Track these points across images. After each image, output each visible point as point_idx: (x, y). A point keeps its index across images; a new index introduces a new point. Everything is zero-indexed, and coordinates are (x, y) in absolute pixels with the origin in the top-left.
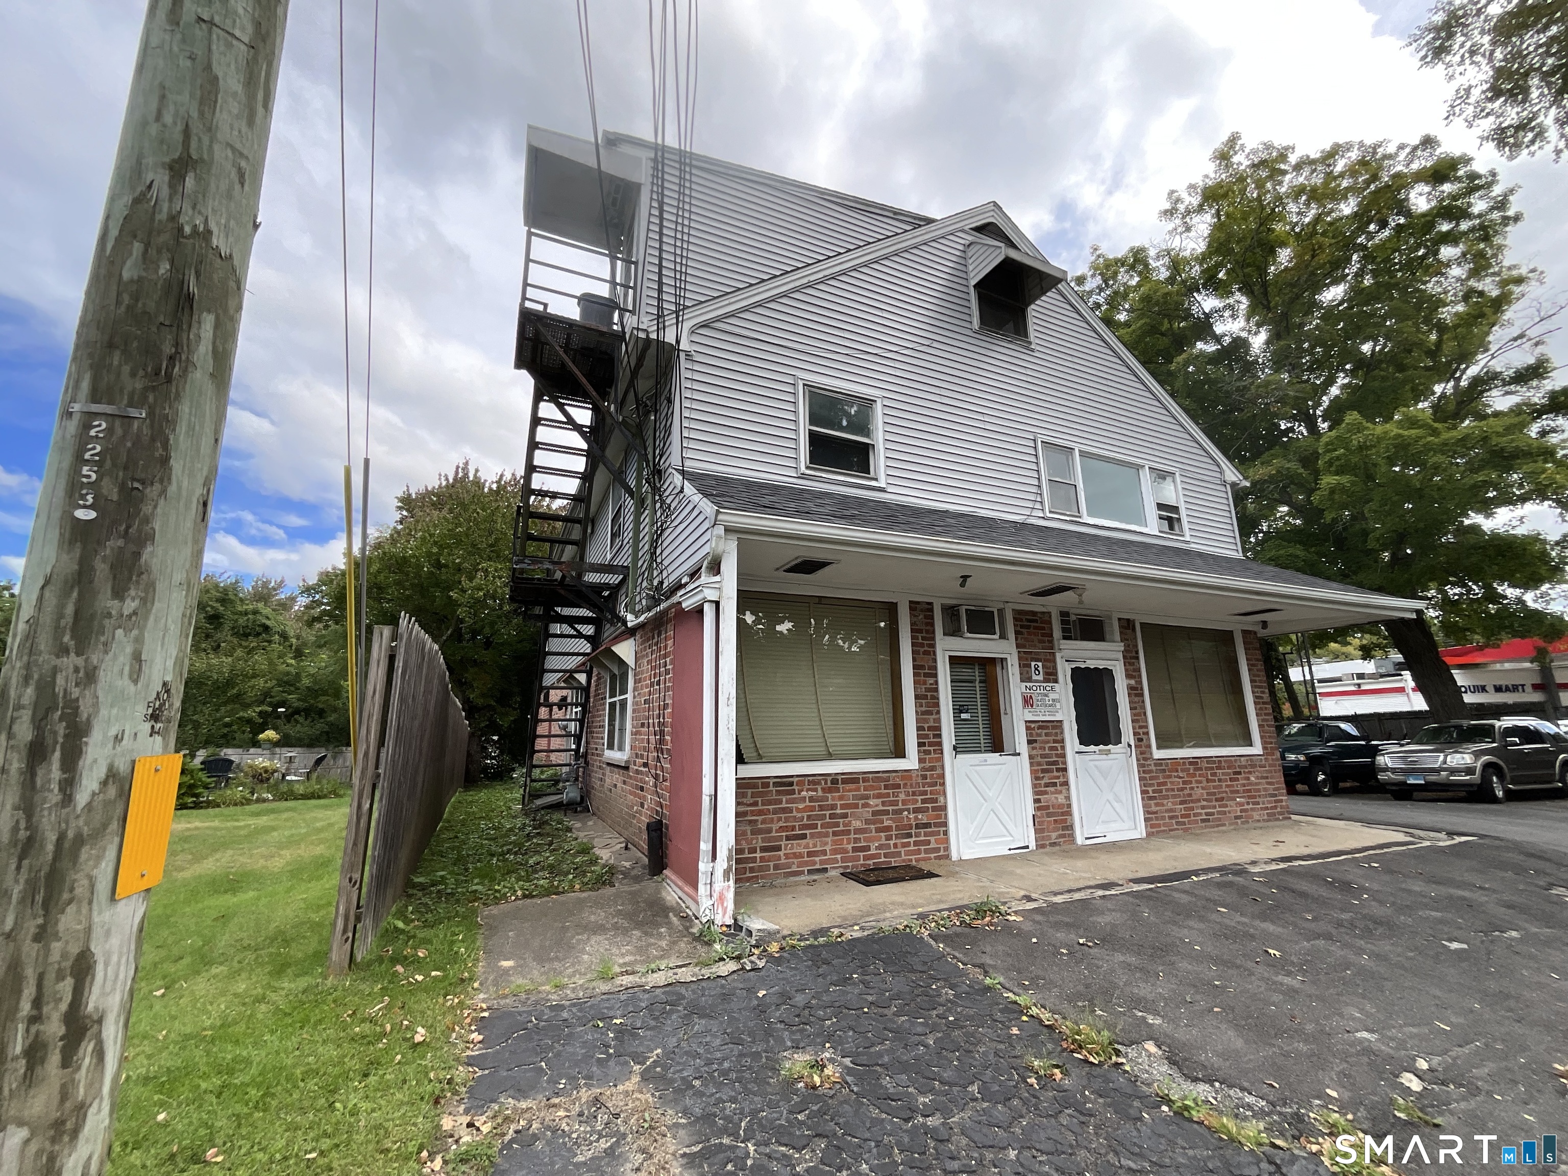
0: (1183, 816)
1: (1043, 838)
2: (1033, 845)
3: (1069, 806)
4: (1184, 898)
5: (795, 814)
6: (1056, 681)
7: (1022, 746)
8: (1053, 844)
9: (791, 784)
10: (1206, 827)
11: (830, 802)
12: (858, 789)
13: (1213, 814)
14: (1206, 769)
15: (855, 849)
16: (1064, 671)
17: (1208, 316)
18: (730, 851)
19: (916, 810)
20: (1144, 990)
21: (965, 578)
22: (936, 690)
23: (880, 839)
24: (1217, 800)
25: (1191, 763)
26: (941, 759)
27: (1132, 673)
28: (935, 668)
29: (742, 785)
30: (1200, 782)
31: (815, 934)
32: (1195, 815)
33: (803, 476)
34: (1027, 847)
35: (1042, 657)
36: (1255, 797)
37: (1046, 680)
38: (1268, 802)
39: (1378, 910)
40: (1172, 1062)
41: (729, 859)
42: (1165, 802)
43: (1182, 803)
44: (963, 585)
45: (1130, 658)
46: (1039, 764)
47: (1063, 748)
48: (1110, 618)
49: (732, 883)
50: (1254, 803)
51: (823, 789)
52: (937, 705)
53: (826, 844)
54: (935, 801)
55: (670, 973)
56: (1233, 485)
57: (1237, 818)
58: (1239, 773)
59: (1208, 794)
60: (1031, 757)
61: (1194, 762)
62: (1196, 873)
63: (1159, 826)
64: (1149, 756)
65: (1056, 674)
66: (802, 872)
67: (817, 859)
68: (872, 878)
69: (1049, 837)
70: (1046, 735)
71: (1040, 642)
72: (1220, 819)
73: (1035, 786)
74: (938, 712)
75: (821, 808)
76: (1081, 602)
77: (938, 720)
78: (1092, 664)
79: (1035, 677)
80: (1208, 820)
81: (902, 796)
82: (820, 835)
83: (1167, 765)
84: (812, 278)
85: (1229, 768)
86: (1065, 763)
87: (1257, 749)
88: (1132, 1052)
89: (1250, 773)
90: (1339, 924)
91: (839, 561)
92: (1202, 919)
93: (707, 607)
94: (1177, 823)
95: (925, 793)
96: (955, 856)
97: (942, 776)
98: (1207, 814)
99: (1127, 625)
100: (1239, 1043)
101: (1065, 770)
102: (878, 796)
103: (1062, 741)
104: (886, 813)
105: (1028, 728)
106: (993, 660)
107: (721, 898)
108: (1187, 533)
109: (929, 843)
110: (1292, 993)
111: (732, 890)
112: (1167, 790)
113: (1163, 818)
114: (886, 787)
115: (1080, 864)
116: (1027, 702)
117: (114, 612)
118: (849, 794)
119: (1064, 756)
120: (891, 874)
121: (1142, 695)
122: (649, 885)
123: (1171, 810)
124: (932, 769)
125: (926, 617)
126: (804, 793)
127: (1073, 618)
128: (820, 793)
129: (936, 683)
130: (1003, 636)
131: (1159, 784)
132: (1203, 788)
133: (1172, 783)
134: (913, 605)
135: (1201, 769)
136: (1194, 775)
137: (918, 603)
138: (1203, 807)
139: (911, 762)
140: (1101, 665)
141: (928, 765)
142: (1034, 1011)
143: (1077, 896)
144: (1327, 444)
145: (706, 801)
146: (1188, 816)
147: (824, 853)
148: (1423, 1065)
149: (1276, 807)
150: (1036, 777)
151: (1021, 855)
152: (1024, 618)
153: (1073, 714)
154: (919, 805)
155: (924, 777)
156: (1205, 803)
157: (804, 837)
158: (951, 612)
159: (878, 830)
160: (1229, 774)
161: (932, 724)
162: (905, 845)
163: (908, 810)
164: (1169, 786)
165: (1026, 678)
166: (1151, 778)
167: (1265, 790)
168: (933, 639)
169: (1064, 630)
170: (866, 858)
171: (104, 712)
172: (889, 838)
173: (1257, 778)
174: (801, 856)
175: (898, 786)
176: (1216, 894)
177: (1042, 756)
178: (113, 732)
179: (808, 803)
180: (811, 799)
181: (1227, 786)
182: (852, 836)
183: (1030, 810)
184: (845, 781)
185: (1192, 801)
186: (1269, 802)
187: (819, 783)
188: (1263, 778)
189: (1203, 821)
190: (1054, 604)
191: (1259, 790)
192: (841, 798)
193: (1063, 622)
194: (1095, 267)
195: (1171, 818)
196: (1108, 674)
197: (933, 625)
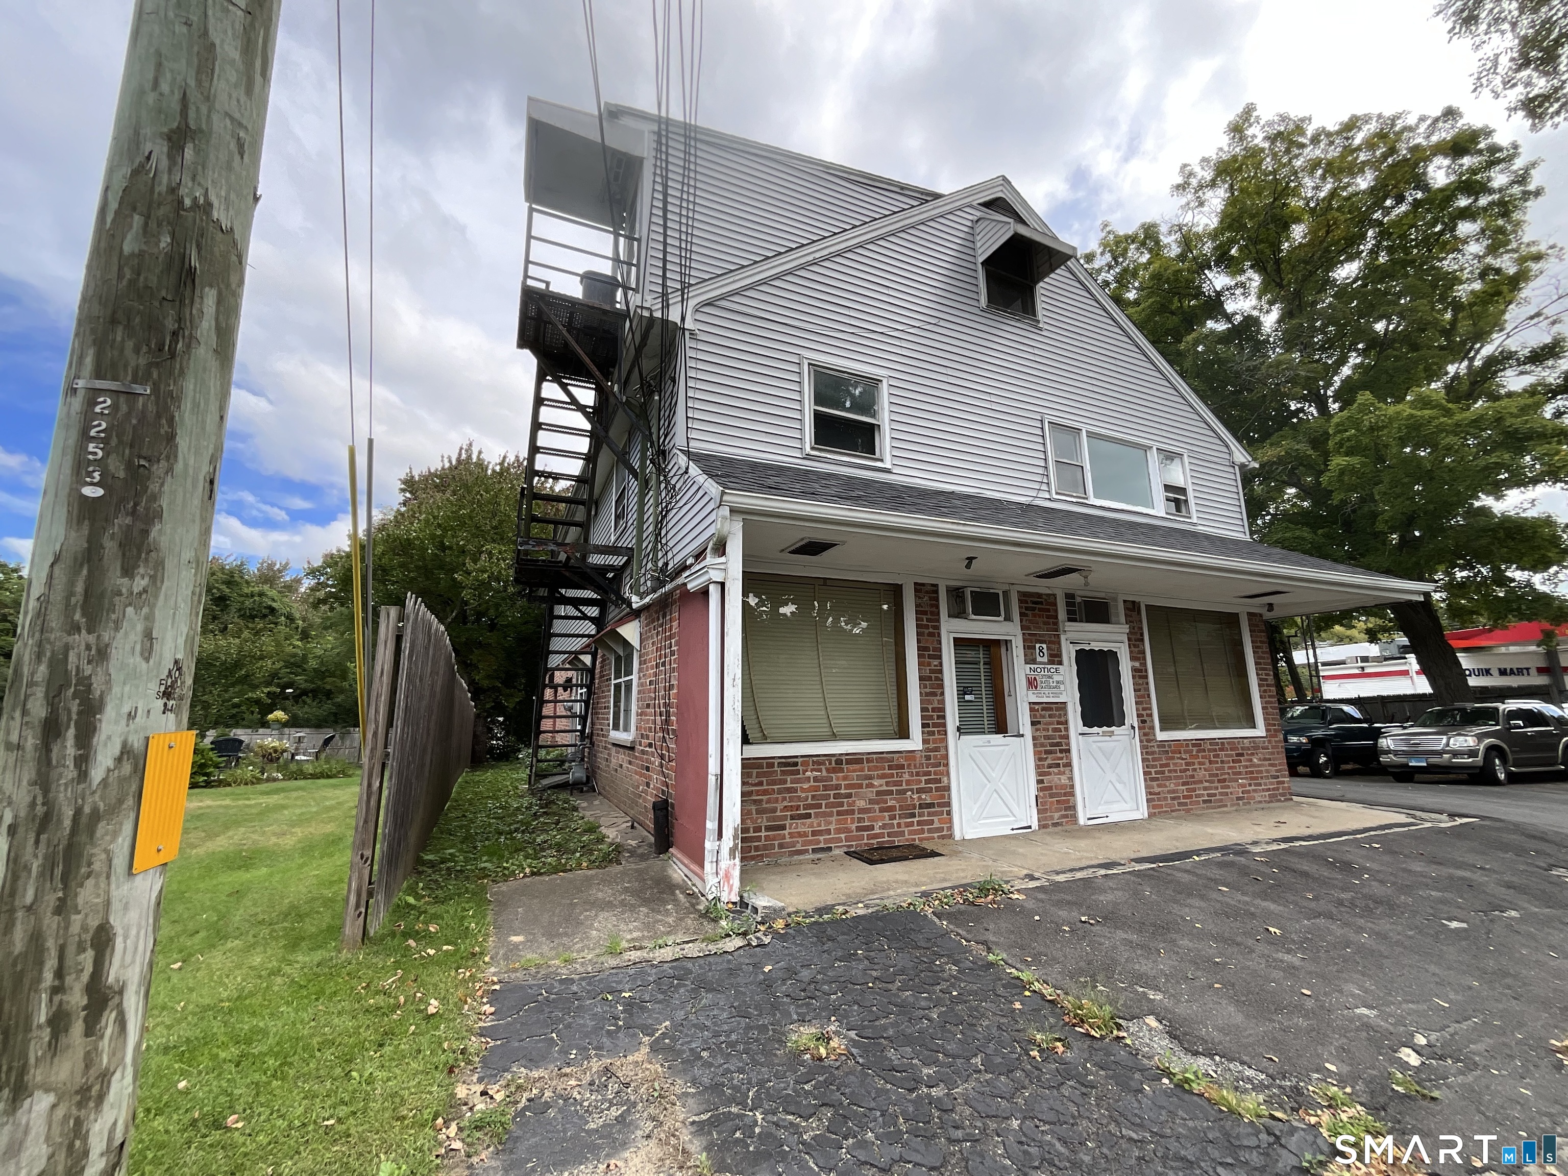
0: (1185, 797)
1: (1046, 819)
2: (1035, 826)
3: (1072, 787)
4: (1185, 878)
5: (799, 794)
6: (1060, 663)
7: (1026, 728)
8: (1055, 825)
9: (796, 764)
10: (1208, 808)
11: (834, 782)
12: (862, 770)
13: (1215, 795)
14: (1210, 750)
15: (859, 829)
16: (1069, 653)
17: (1219, 294)
18: (736, 829)
19: (919, 791)
20: (1144, 966)
21: (970, 559)
22: (941, 671)
23: (883, 818)
24: (1219, 781)
25: (1194, 745)
26: (945, 740)
27: (1137, 655)
28: (940, 650)
29: (748, 765)
30: (1203, 764)
31: (820, 911)
32: (1197, 796)
33: (808, 457)
34: (1030, 827)
35: (1047, 638)
36: (1257, 778)
37: (1051, 662)
38: (1270, 784)
39: (1377, 889)
40: (1173, 1036)
41: (735, 837)
42: (1167, 783)
43: (1184, 784)
44: (968, 566)
45: (1135, 641)
46: (1042, 745)
47: (1067, 729)
48: (1115, 600)
49: (737, 861)
50: (1256, 785)
51: (828, 770)
52: (942, 686)
53: (831, 823)
54: (939, 781)
55: (678, 949)
56: (1242, 466)
57: (1238, 799)
58: (1242, 755)
59: (1210, 775)
60: (1034, 738)
61: (1198, 743)
62: (1198, 853)
63: (1161, 806)
64: (1152, 737)
65: (1060, 655)
66: (807, 851)
67: (821, 838)
68: (876, 856)
69: (1052, 818)
70: (1050, 716)
71: (1045, 623)
72: (1221, 800)
73: (1038, 767)
74: (942, 694)
75: (826, 788)
76: (1086, 584)
77: (943, 702)
78: (1096, 646)
79: (1039, 659)
80: (1210, 801)
81: (906, 777)
82: (824, 814)
83: (1170, 746)
84: (817, 255)
85: (1232, 750)
86: (1068, 744)
87: (1260, 731)
88: (1133, 1027)
89: (1253, 754)
90: (1340, 903)
91: (844, 543)
92: (1202, 897)
93: (712, 588)
94: (1180, 804)
95: (929, 773)
96: (958, 836)
97: (946, 757)
98: (1209, 795)
99: (1132, 608)
100: (1239, 1019)
101: (1068, 751)
102: (881, 777)
103: (1066, 723)
104: (891, 793)
105: (1031, 710)
106: (998, 642)
107: (727, 876)
108: (1194, 515)
109: (932, 822)
110: (1291, 970)
111: (738, 868)
112: (1170, 771)
113: (1165, 799)
114: (890, 768)
115: (1083, 843)
116: (1032, 683)
117: (124, 590)
118: (854, 774)
119: (1067, 737)
120: (895, 853)
121: (1146, 677)
122: (655, 864)
123: (1174, 791)
124: (936, 749)
125: (931, 599)
126: (808, 774)
127: (1078, 600)
128: (824, 773)
129: (941, 664)
130: (1008, 618)
131: (1162, 766)
132: (1205, 770)
133: (1175, 764)
134: (918, 587)
135: (1204, 751)
136: (1197, 757)
137: (923, 585)
138: (1205, 789)
139: (915, 743)
140: (1105, 647)
141: (931, 746)
142: (1037, 986)
143: (1079, 875)
144: (1338, 425)
145: (712, 780)
146: (1190, 797)
147: (828, 832)
148: (1421, 1040)
149: (1278, 789)
150: (1039, 758)
151: (1024, 835)
152: (1029, 600)
153: (1077, 695)
154: (923, 785)
155: (928, 758)
156: (1207, 784)
157: (808, 816)
158: (956, 594)
159: (882, 810)
160: (1232, 756)
161: (936, 705)
162: (908, 825)
163: (912, 790)
164: (1172, 767)
165: (1030, 660)
166: (1154, 760)
167: (1267, 771)
168: (938, 621)
169: (1069, 612)
170: (870, 837)
171: (116, 690)
172: (893, 818)
173: (1260, 760)
174: (805, 835)
175: (902, 767)
176: (1216, 873)
177: (1047, 737)
178: (126, 709)
179: (812, 783)
180: (816, 779)
181: (1230, 768)
182: (856, 816)
183: (1033, 791)
184: (849, 762)
185: (1195, 783)
186: (1272, 784)
187: (823, 763)
188: (1265, 759)
189: (1205, 802)
190: (1059, 585)
191: (1261, 772)
192: (845, 779)
193: (1068, 604)
194: (1105, 245)
195: (1173, 799)
196: (1113, 655)
197: (937, 607)
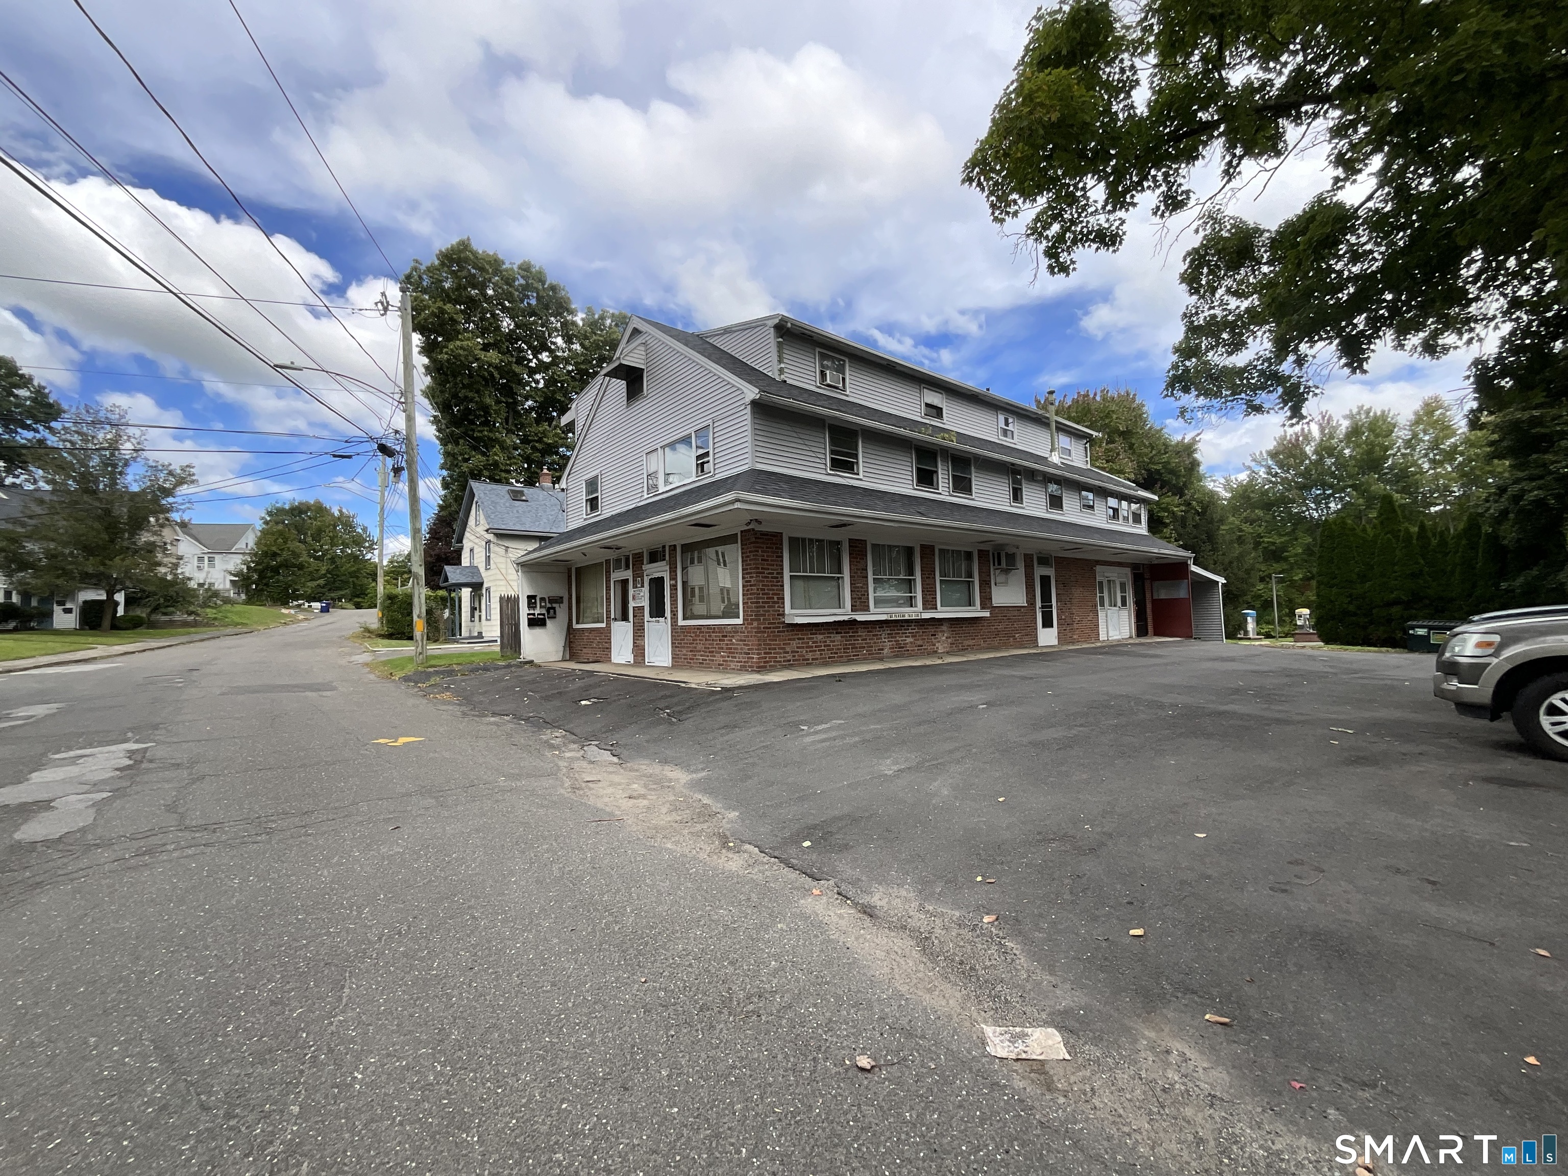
0: (690, 659)
2: (632, 662)
3: (645, 646)
5: (584, 640)
6: (644, 586)
7: (632, 619)
8: (638, 662)
9: (584, 631)
10: (702, 667)
13: (706, 660)
14: (706, 632)
16: (647, 580)
19: (606, 643)
22: (611, 596)
24: (709, 652)
25: (697, 629)
26: (611, 623)
27: (674, 577)
28: (610, 587)
30: (702, 640)
32: (696, 659)
33: (585, 520)
35: (640, 575)
36: (733, 653)
37: (641, 587)
38: (742, 658)
42: (683, 650)
43: (691, 651)
45: (673, 568)
46: (636, 627)
47: (644, 619)
48: (665, 547)
50: (732, 657)
51: (589, 633)
52: (611, 602)
54: (610, 639)
56: (754, 403)
57: (719, 665)
58: (726, 636)
59: (705, 648)
60: (633, 624)
61: (700, 628)
63: (679, 662)
64: (677, 624)
65: (644, 583)
69: (638, 659)
70: (640, 613)
71: (640, 567)
72: (709, 664)
73: (634, 636)
74: (611, 605)
77: (611, 608)
78: (655, 575)
79: (638, 586)
81: (603, 637)
83: (686, 629)
85: (719, 632)
86: (644, 627)
87: (739, 621)
89: (733, 636)
94: (688, 662)
95: (608, 636)
96: (612, 661)
97: (611, 630)
98: (703, 660)
99: (673, 548)
102: (598, 637)
103: (644, 616)
104: (600, 642)
105: (633, 611)
108: (712, 469)
109: (607, 655)
112: (684, 643)
113: (681, 658)
116: (634, 598)
119: (643, 623)
121: (676, 589)
123: (685, 655)
124: (609, 627)
125: (609, 565)
126: (586, 634)
129: (611, 592)
130: (629, 568)
131: (681, 640)
132: (703, 644)
133: (687, 640)
134: (607, 561)
135: (703, 632)
136: (699, 636)
138: (701, 656)
139: (604, 624)
140: (659, 575)
146: (693, 659)
149: (747, 662)
150: (635, 632)
151: (628, 665)
152: (636, 557)
153: (649, 602)
154: (606, 640)
155: (607, 630)
156: (703, 653)
157: (586, 648)
158: (617, 561)
160: (719, 637)
162: (603, 655)
164: (684, 640)
165: (635, 587)
166: (678, 636)
167: (741, 649)
168: (610, 574)
169: (650, 559)
170: (596, 657)
173: (737, 640)
175: (602, 633)
177: (638, 623)
179: (586, 637)
181: (717, 644)
183: (632, 647)
184: (592, 631)
185: (696, 651)
188: (741, 640)
189: (700, 663)
191: (737, 649)
193: (649, 555)
195: (685, 659)
197: (610, 569)
